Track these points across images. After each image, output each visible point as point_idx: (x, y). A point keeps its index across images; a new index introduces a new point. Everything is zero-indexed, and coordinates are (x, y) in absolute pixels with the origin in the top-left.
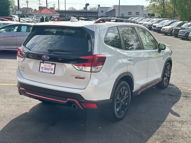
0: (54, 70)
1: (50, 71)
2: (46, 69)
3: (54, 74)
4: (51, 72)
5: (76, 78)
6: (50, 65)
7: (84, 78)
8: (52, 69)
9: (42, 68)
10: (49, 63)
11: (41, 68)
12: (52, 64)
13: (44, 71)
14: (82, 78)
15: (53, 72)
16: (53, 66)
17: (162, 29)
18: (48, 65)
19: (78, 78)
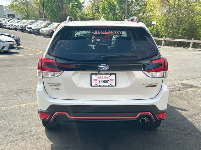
0: (114, 81)
1: (109, 84)
2: (102, 81)
3: (116, 85)
4: (111, 84)
5: (146, 87)
6: (108, 76)
7: (155, 86)
8: (111, 81)
9: (95, 81)
10: (106, 74)
11: (92, 81)
12: (111, 74)
13: (98, 84)
14: (153, 86)
15: (114, 84)
16: (113, 77)
17: (41, 31)
18: (104, 76)
19: (149, 86)
